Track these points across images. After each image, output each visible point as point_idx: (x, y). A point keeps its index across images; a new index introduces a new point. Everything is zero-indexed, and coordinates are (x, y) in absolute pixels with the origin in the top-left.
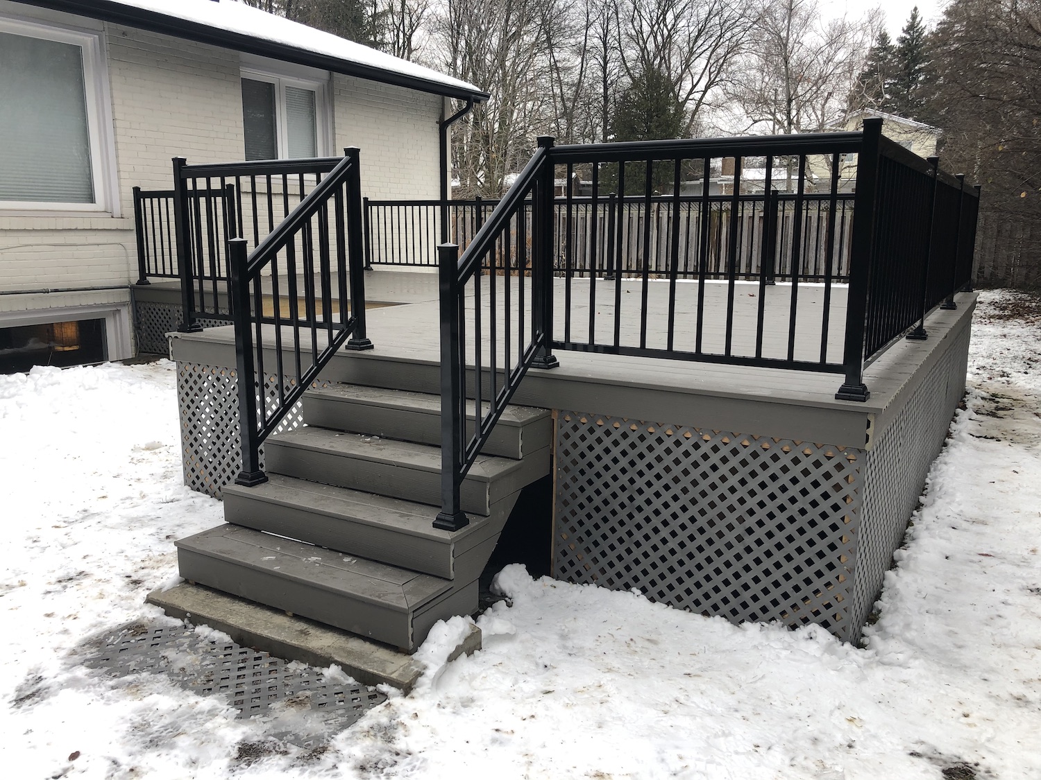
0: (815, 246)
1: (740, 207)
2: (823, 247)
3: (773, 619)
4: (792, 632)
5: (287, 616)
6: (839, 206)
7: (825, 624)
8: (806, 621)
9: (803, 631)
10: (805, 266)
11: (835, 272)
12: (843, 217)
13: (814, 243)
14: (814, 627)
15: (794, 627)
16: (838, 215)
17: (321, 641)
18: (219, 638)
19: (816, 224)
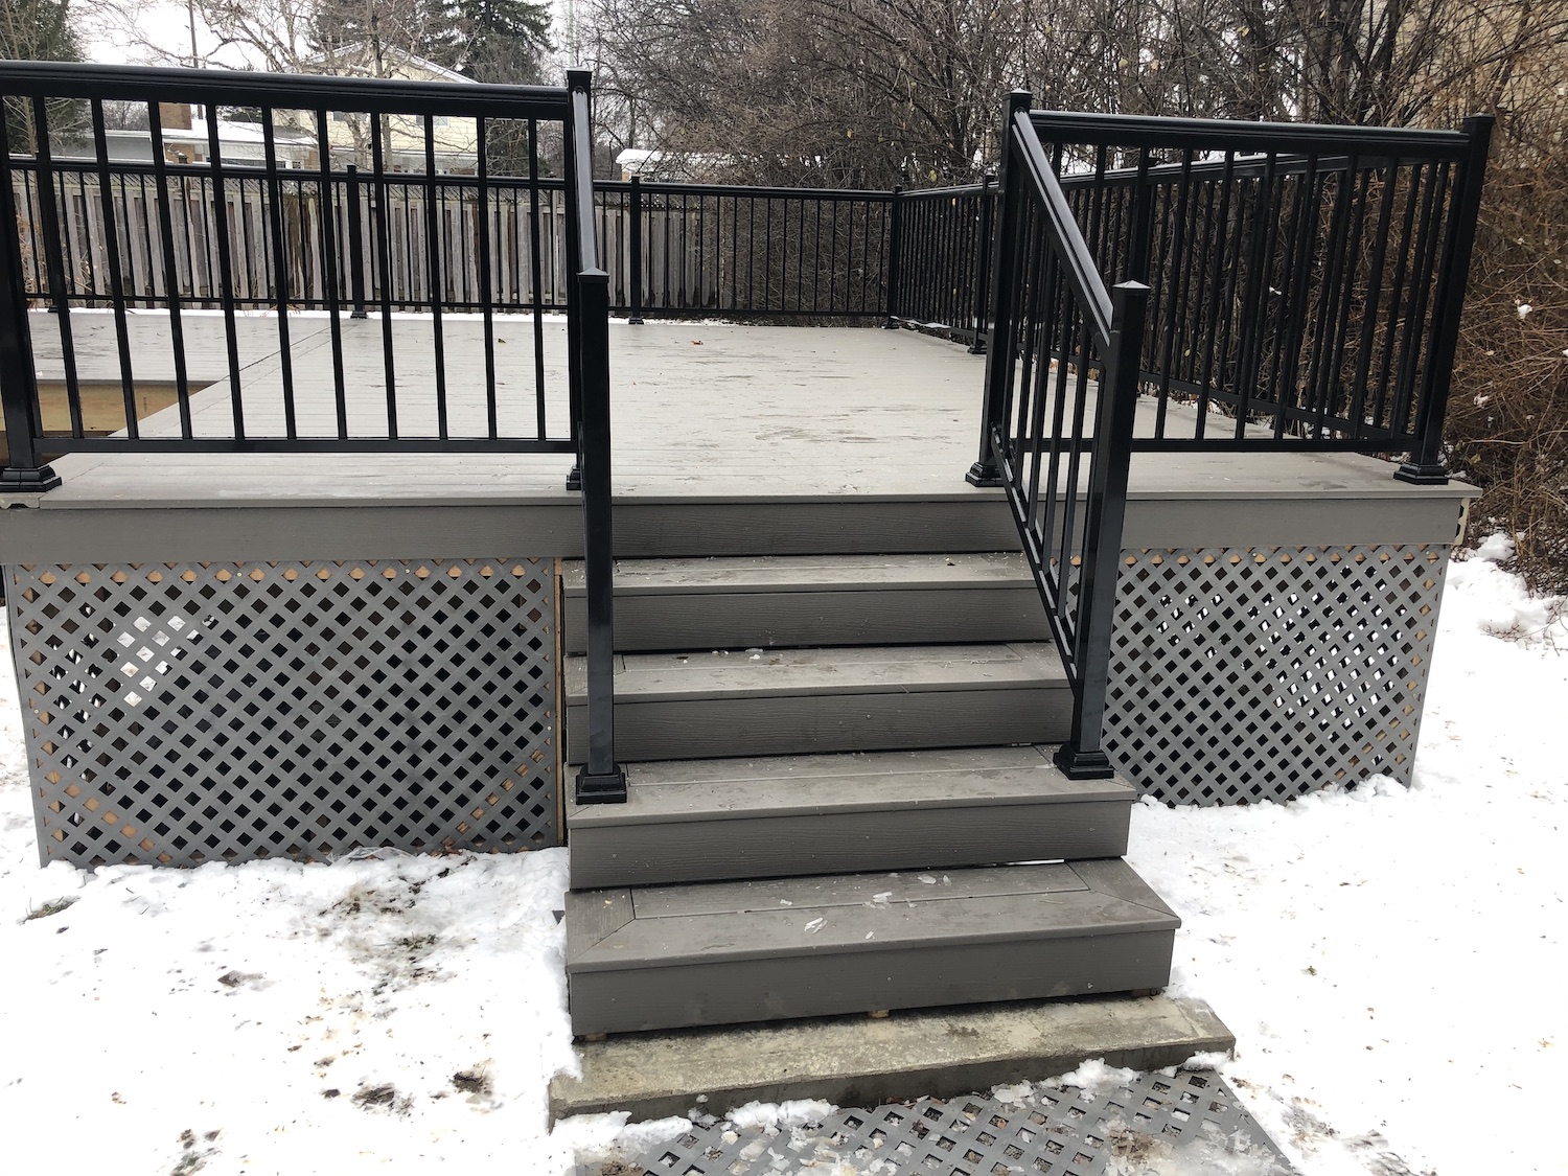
0: (460, 256)
1: (334, 192)
2: (472, 258)
3: (1328, 783)
4: (1352, 793)
5: (875, 1019)
6: (491, 196)
7: (1387, 772)
8: (1364, 774)
9: (1366, 788)
10: (449, 287)
11: (495, 299)
12: (498, 213)
13: (459, 252)
14: (1378, 779)
15: (1351, 786)
16: (491, 208)
17: (1017, 1034)
18: (810, 1114)
19: (458, 223)
